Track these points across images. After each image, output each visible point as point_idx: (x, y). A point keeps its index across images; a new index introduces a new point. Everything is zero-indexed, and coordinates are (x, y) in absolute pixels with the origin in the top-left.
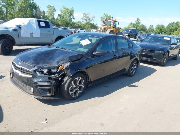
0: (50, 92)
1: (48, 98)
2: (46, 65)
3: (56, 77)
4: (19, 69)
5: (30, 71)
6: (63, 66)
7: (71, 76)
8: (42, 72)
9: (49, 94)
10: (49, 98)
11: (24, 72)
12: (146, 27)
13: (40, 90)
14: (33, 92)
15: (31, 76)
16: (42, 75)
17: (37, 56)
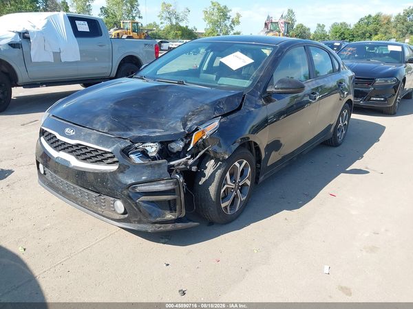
0: (172, 210)
1: (170, 227)
2: (152, 130)
3: (186, 164)
4: (70, 149)
5: (106, 153)
6: (203, 132)
7: (227, 157)
8: (144, 154)
9: (169, 216)
10: (171, 225)
11: (89, 155)
12: (309, 29)
13: (145, 205)
14: (125, 213)
15: (114, 168)
16: (147, 162)
17: (117, 107)
